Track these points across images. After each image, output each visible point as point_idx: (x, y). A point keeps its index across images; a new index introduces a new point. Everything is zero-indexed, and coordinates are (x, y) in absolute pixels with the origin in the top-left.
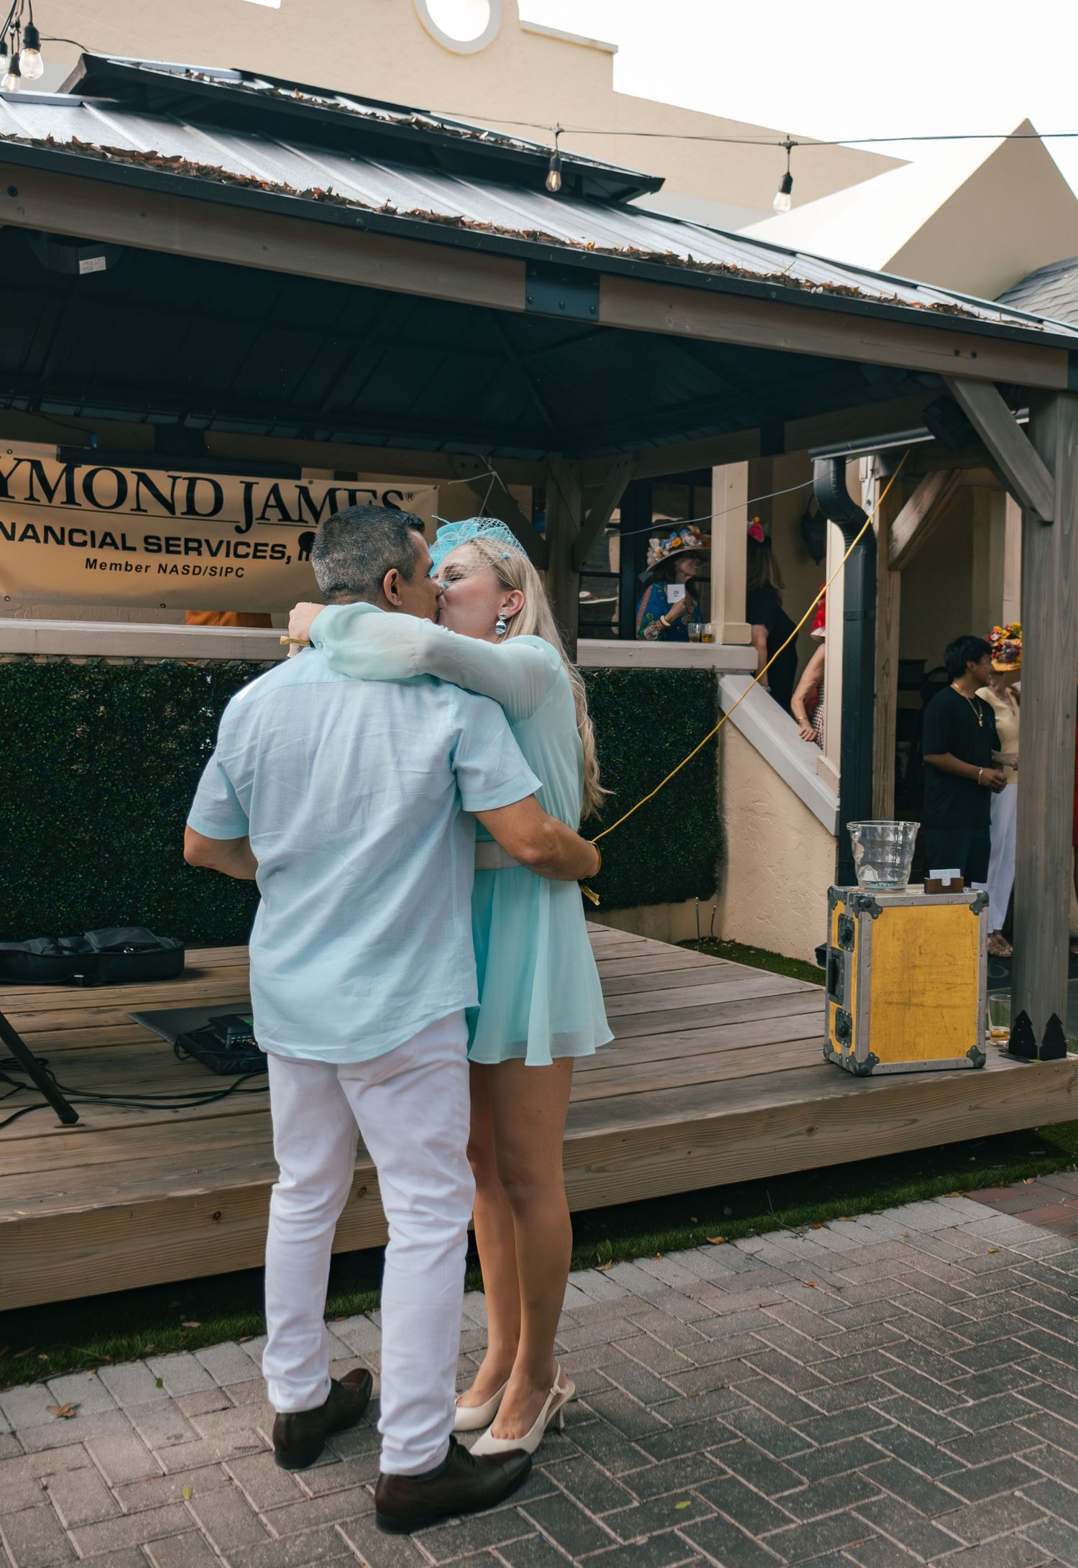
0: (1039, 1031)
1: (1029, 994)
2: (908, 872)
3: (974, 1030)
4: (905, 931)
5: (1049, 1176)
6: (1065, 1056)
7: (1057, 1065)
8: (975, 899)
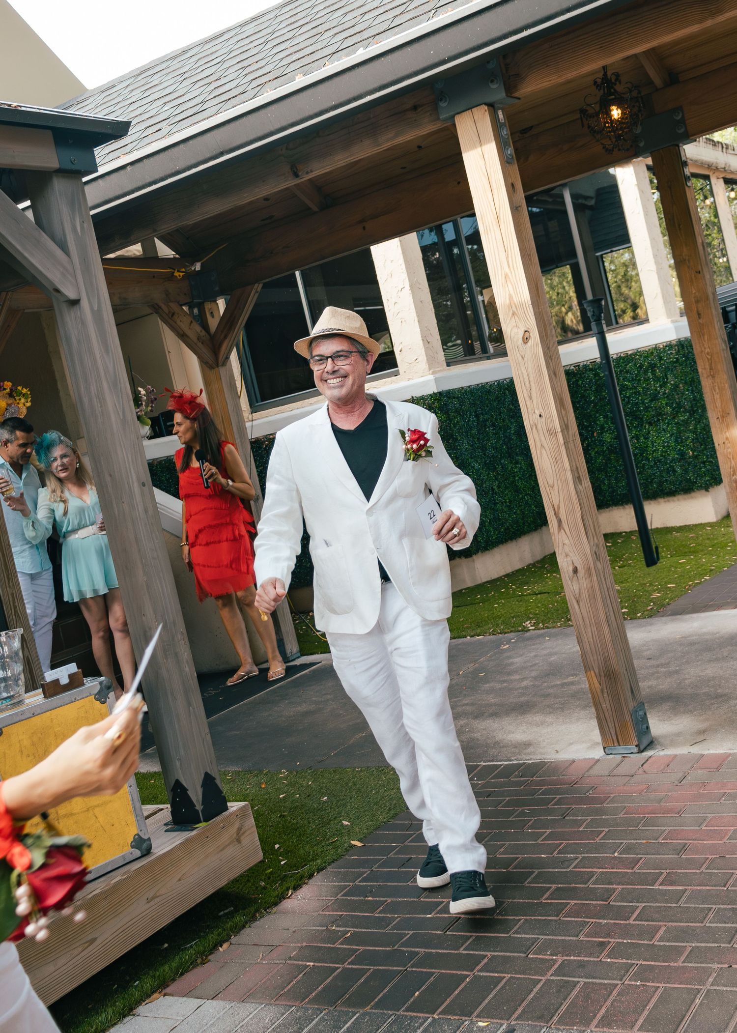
0: (196, 794)
1: (178, 763)
2: (22, 682)
3: (132, 818)
4: (33, 744)
5: (243, 932)
6: (226, 809)
7: (222, 821)
8: (98, 687)
